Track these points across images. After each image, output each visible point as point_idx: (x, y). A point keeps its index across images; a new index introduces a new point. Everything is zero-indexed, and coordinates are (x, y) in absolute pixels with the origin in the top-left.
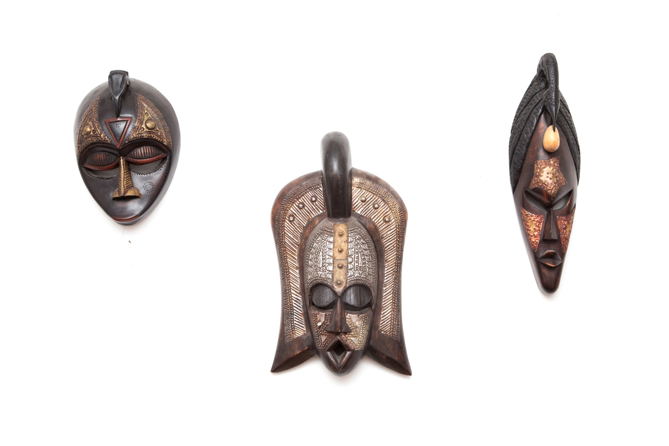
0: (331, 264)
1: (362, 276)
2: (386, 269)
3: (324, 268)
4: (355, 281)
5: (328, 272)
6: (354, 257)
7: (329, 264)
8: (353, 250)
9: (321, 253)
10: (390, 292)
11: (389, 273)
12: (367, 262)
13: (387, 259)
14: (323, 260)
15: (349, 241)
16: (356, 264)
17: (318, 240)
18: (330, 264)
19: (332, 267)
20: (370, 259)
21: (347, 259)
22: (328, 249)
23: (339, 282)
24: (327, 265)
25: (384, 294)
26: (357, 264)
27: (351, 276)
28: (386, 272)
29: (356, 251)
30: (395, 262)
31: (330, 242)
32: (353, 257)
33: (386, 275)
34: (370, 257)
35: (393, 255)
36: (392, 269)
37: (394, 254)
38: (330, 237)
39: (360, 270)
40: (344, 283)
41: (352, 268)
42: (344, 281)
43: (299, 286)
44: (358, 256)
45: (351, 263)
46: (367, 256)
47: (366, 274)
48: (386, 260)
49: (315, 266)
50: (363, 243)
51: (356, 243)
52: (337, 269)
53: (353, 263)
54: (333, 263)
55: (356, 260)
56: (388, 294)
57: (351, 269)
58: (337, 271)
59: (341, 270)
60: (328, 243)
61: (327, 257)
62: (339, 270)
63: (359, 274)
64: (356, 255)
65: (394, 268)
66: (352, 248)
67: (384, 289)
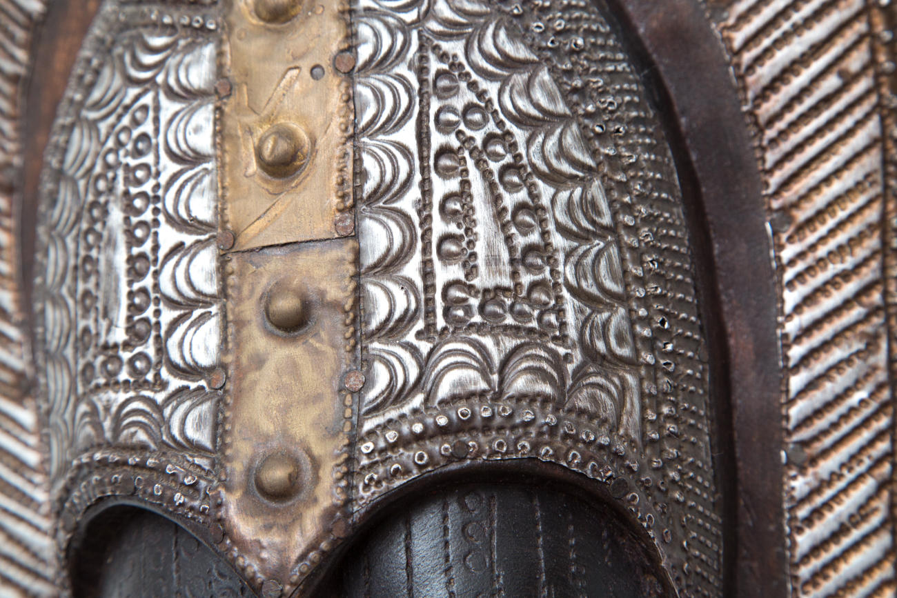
0: (202, 300)
1: (520, 384)
2: (791, 298)
3: (150, 349)
4: (443, 447)
5: (175, 383)
6: (424, 205)
7: (188, 305)
8: (407, 135)
9: (116, 216)
10: (862, 512)
11: (828, 331)
12: (558, 240)
13: (789, 195)
14: (135, 274)
15: (364, 52)
16: (445, 273)
17: (96, 94)
18: (191, 304)
19: (212, 325)
20: (590, 207)
21: (355, 234)
22: (169, 167)
23: (277, 474)
24: (168, 316)
25: (804, 541)
26: (455, 272)
27: (396, 395)
28: (792, 327)
29: (437, 140)
30: (872, 215)
31: (188, 95)
32: (407, 204)
33: (796, 352)
34: (596, 189)
35: (845, 151)
36: (850, 288)
37: (859, 140)
38: (190, 48)
39: (493, 326)
40: (329, 474)
41: (407, 319)
42: (329, 451)
43: (44, 544)
44: (464, 193)
45: (390, 264)
46: (555, 179)
47: (558, 362)
48: (786, 210)
49: (84, 340)
50: (510, 63)
51: (435, 65)
52: (258, 340)
53: (412, 269)
54: (223, 292)
55: (439, 227)
56: (842, 530)
57: (393, 329)
58: (259, 362)
59: (295, 351)
60: (169, 107)
61: (169, 236)
62: (279, 353)
63: (485, 368)
64: (442, 187)
65: (869, 273)
66: (395, 123)
67: (800, 485)
